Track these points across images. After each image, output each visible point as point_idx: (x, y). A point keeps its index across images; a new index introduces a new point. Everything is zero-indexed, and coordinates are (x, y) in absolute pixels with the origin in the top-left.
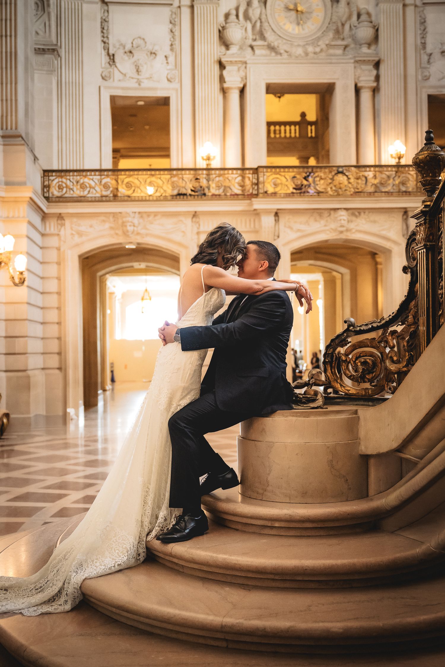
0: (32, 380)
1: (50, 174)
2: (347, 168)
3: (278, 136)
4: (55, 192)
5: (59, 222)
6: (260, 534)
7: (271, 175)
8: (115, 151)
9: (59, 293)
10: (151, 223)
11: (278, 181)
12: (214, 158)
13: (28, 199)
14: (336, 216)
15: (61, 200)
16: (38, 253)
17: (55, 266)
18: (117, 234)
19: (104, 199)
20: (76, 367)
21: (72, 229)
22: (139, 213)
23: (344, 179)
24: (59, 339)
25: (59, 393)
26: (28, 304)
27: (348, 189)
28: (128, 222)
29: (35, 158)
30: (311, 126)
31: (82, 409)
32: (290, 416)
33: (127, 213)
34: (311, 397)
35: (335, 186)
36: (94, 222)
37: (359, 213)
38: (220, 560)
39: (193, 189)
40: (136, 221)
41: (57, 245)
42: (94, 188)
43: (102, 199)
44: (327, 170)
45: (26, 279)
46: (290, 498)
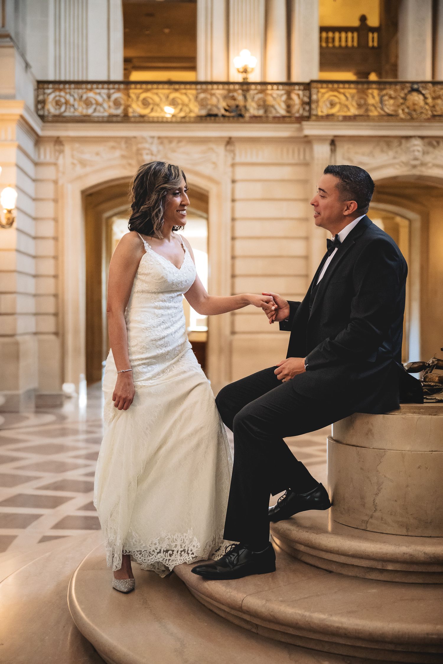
0: (22, 348)
1: (46, 86)
2: (423, 85)
3: (330, 45)
4: (51, 109)
5: (57, 147)
6: (365, 579)
7: (327, 92)
8: (127, 61)
9: (56, 239)
10: (174, 151)
11: (336, 100)
12: (253, 69)
13: (18, 117)
14: (408, 145)
15: (59, 119)
16: (29, 187)
17: (51, 205)
18: (130, 165)
19: (114, 119)
20: (76, 332)
21: (73, 157)
22: (159, 138)
23: (419, 98)
24: (56, 296)
25: (55, 365)
26: (18, 251)
27: (424, 111)
28: (145, 149)
29: (27, 66)
30: (373, 33)
31: (83, 384)
32: (410, 412)
33: (143, 138)
34: (435, 386)
35: (408, 108)
36: (100, 148)
37: (438, 143)
38: (316, 621)
39: (227, 108)
40: (154, 148)
41: (53, 177)
42: (101, 105)
43: (110, 120)
44: (398, 87)
45: (16, 220)
46: (408, 530)
